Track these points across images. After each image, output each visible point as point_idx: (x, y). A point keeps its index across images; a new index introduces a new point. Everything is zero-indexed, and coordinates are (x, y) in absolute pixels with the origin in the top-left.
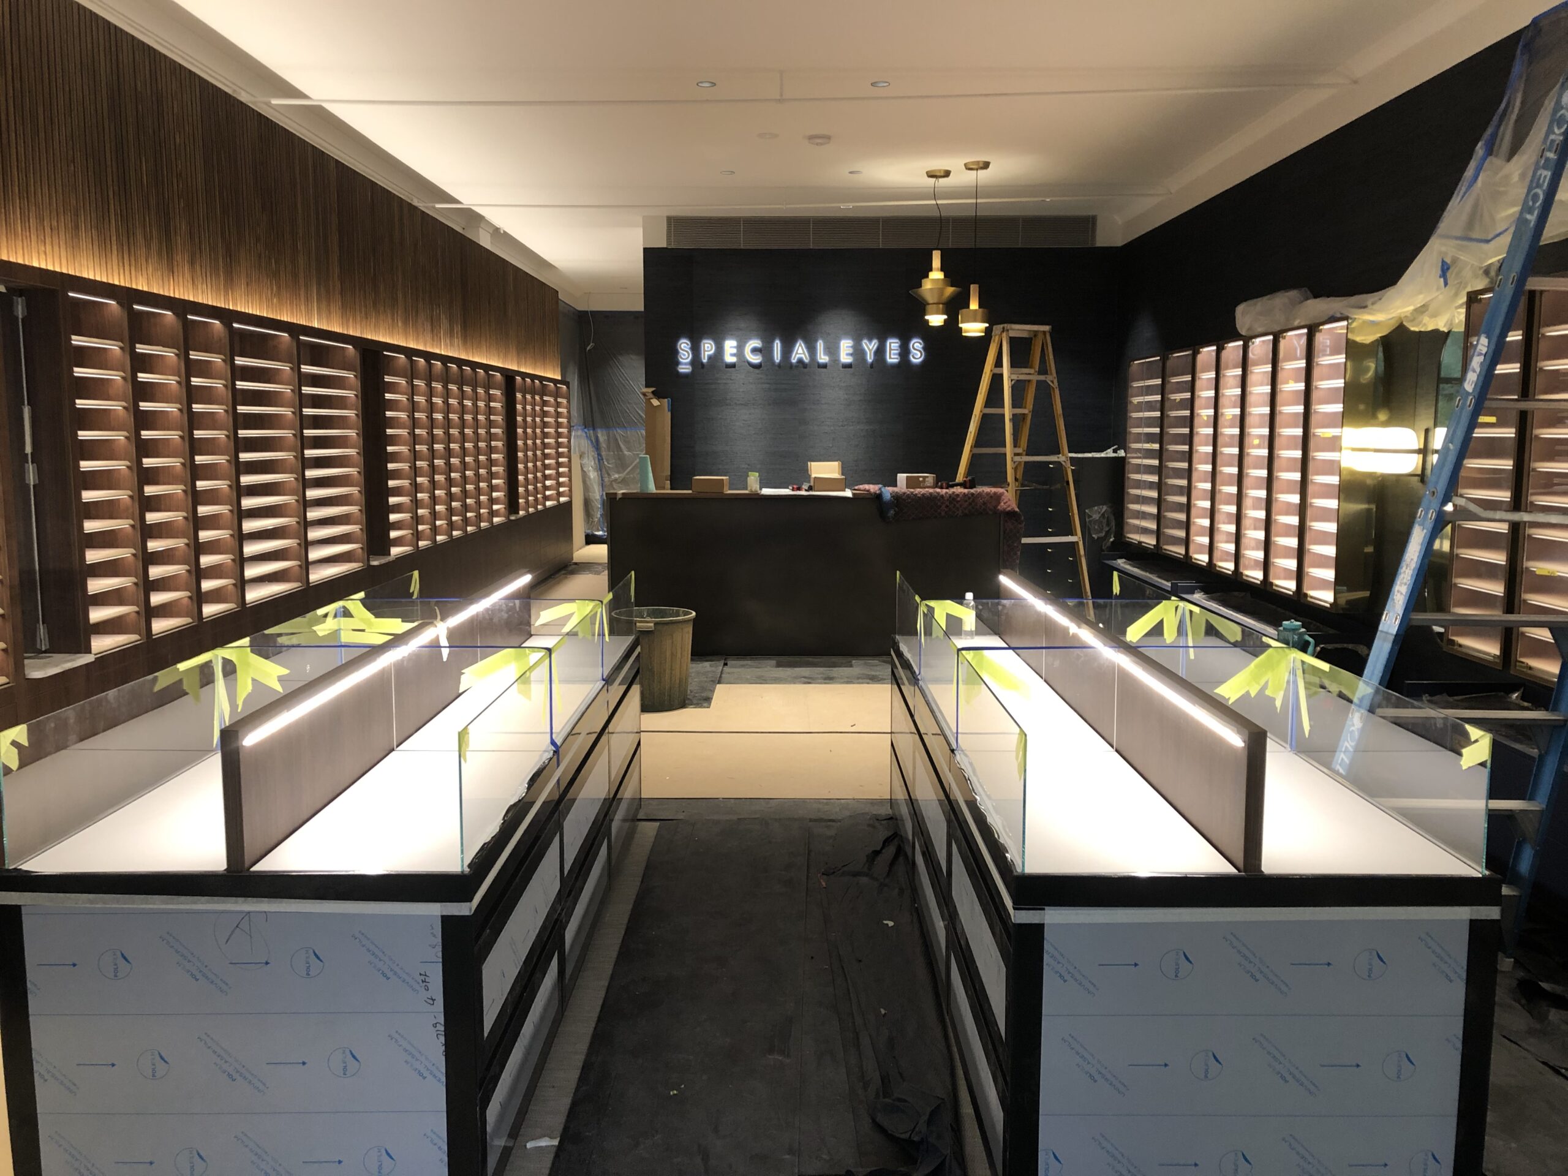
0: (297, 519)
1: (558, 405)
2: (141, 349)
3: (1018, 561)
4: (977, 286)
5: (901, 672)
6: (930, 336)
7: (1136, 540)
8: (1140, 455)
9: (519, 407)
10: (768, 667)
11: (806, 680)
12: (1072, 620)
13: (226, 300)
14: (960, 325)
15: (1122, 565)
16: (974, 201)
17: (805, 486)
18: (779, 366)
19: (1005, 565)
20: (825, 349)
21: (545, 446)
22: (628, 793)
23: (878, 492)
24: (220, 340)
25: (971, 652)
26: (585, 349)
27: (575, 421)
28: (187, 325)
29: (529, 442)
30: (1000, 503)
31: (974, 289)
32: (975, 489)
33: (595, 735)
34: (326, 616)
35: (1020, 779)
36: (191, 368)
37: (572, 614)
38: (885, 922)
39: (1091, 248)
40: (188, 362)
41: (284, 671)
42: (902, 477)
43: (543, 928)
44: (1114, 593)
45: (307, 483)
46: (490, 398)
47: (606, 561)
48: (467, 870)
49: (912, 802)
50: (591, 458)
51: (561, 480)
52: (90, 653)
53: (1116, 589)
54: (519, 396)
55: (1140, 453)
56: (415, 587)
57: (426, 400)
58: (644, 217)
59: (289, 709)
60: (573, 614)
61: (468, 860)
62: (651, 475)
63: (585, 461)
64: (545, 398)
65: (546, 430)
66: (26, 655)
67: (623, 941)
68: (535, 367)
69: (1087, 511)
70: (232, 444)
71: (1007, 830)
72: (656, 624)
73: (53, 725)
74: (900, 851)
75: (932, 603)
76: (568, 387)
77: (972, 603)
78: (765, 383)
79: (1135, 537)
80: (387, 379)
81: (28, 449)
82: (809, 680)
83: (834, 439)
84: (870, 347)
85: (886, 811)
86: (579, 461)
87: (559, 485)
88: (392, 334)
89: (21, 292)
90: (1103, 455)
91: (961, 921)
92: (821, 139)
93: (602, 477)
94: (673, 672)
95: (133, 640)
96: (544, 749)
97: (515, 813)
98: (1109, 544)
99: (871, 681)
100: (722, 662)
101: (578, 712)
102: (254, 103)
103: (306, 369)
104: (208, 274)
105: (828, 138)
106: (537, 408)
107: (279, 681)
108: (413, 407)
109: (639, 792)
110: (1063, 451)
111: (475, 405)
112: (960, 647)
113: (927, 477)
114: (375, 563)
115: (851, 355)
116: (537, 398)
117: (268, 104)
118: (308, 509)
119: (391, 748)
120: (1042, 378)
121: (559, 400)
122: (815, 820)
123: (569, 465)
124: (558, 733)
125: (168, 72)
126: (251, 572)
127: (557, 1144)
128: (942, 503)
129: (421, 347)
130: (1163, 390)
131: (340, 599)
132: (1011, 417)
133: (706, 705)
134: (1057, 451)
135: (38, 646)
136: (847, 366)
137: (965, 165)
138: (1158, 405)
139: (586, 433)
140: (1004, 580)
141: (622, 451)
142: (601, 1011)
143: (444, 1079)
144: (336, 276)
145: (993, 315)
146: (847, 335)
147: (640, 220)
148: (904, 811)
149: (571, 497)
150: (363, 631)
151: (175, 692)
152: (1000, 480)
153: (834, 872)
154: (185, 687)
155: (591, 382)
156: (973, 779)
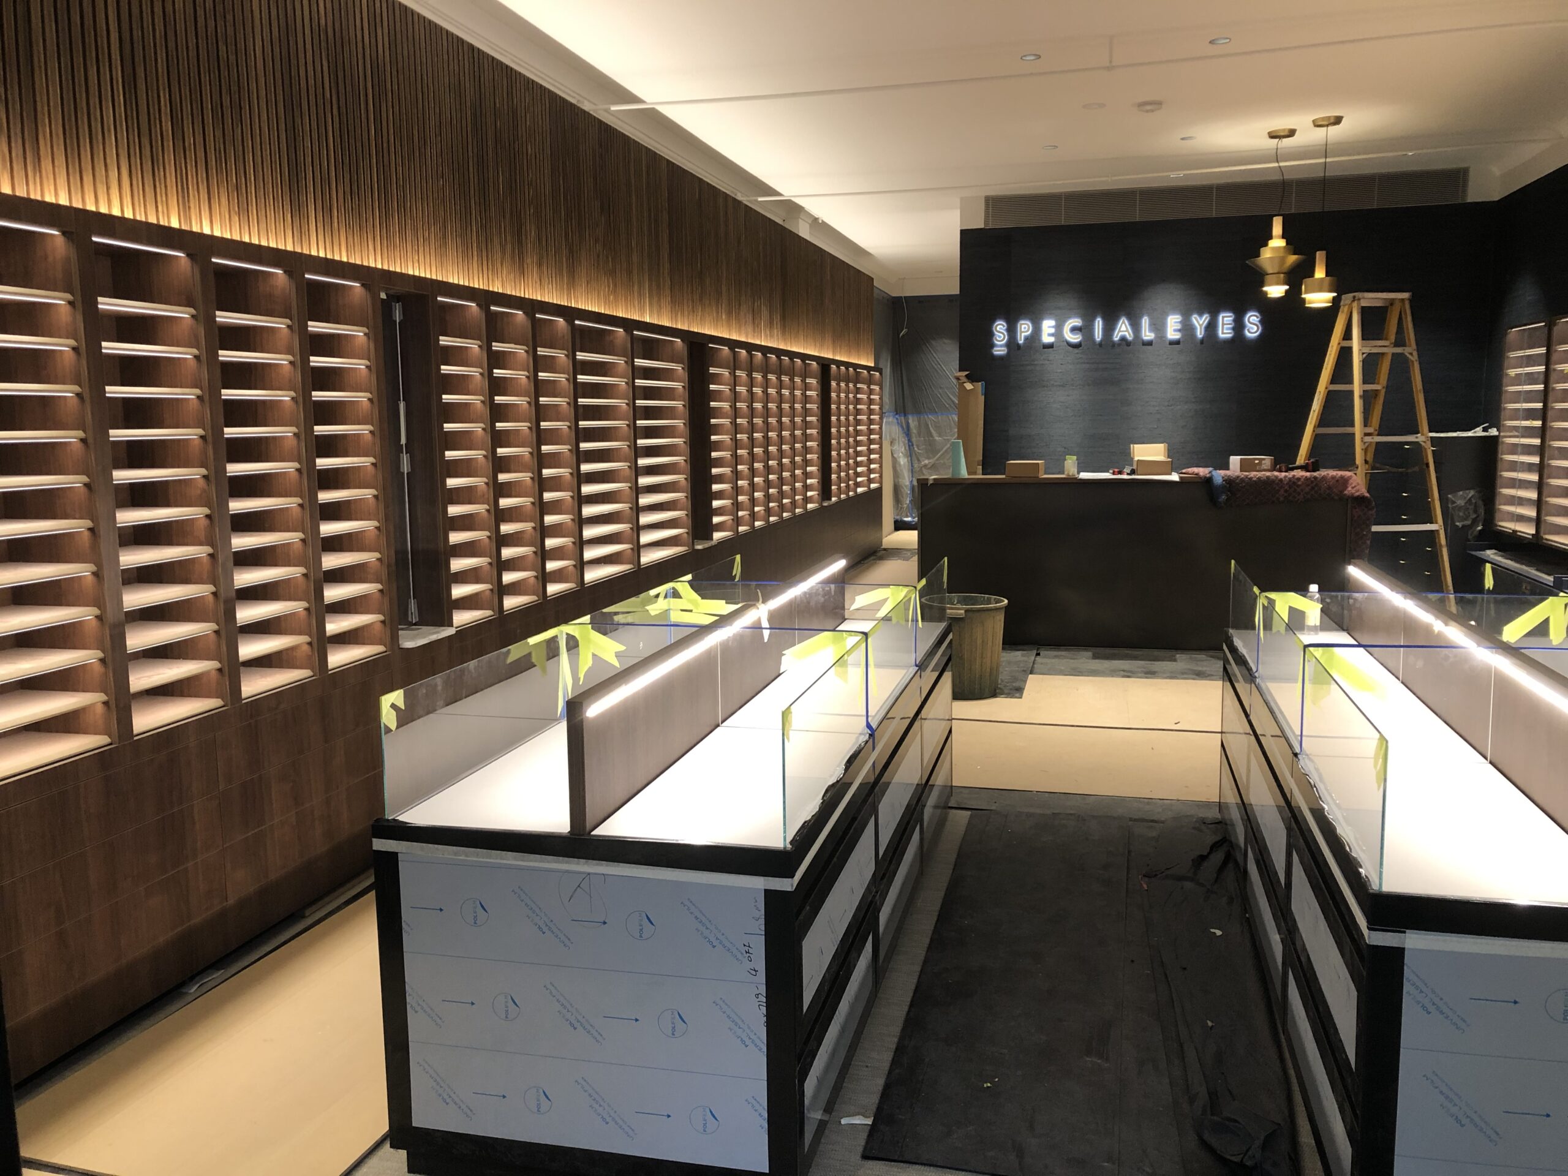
0: (629, 505)
1: (871, 392)
2: (497, 346)
3: (1367, 551)
4: (1324, 252)
5: (1234, 668)
6: (1270, 310)
7: (1510, 529)
8: (1517, 434)
9: (833, 395)
10: (1083, 659)
11: (1126, 674)
12: (1437, 617)
13: (569, 299)
14: (1303, 296)
15: (1492, 556)
16: (1322, 160)
17: (1127, 470)
18: (1100, 344)
19: (1352, 556)
20: (1150, 325)
21: (858, 433)
22: (939, 780)
23: (1208, 476)
24: (564, 337)
25: (1320, 649)
26: (899, 335)
27: (886, 408)
28: (535, 322)
29: (843, 429)
30: (1347, 487)
31: (1320, 257)
32: (1318, 472)
33: (908, 721)
34: (657, 596)
35: (1379, 789)
36: (538, 364)
37: (886, 600)
38: (1212, 930)
39: (1460, 204)
40: (536, 358)
41: (622, 648)
42: (1235, 460)
43: (858, 908)
44: (1487, 587)
45: (639, 471)
46: (806, 387)
47: (916, 547)
48: (789, 846)
49: (1245, 807)
50: (901, 444)
51: (872, 466)
52: (452, 626)
53: (1489, 582)
54: (833, 384)
55: (1516, 431)
56: (737, 570)
57: (747, 391)
58: (962, 199)
59: (626, 682)
60: (888, 598)
61: (790, 837)
62: (963, 460)
63: (896, 447)
64: (859, 386)
65: (858, 417)
66: (400, 627)
67: (935, 927)
68: (849, 355)
69: (1449, 496)
70: (574, 433)
71: (1361, 843)
72: (967, 611)
73: (424, 691)
74: (1229, 858)
75: (1273, 595)
76: (881, 374)
77: (1317, 596)
78: (1085, 363)
79: (1509, 526)
80: (712, 370)
81: (403, 441)
82: (1128, 674)
83: (1159, 420)
84: (1199, 322)
85: (1213, 814)
86: (889, 448)
87: (870, 471)
88: (716, 328)
89: (398, 298)
90: (1470, 434)
91: (1301, 937)
92: (1151, 105)
93: (912, 464)
94: (984, 661)
95: (487, 615)
96: (859, 732)
97: (834, 793)
98: (1475, 533)
99: (1197, 677)
100: (1035, 652)
101: (892, 697)
102: (594, 111)
103: (639, 362)
104: (554, 275)
105: (1159, 104)
106: (851, 396)
107: (616, 656)
108: (735, 397)
109: (950, 779)
110: (1423, 430)
111: (792, 394)
112: (1306, 643)
113: (1264, 459)
114: (699, 547)
115: (1179, 330)
116: (851, 385)
117: (607, 111)
118: (640, 496)
119: (717, 723)
120: (1399, 350)
121: (872, 387)
122: (1135, 820)
123: (880, 452)
124: (874, 717)
125: (522, 87)
126: (590, 554)
127: (870, 1123)
128: (1281, 487)
129: (743, 339)
130: (1547, 359)
131: (671, 581)
132: (1362, 393)
133: (1017, 695)
134: (1416, 432)
135: (410, 619)
136: (1174, 343)
137: (1313, 121)
138: (1542, 377)
139: (897, 419)
140: (1354, 571)
141: (932, 436)
142: (913, 997)
143: (765, 1049)
144: (666, 271)
145: (1341, 283)
146: (1174, 310)
147: (957, 202)
148: (1235, 815)
149: (881, 483)
150: (691, 611)
151: (524, 665)
152: (1348, 462)
153: (1156, 875)
154: (534, 660)
155: (903, 368)
156: (1320, 786)
